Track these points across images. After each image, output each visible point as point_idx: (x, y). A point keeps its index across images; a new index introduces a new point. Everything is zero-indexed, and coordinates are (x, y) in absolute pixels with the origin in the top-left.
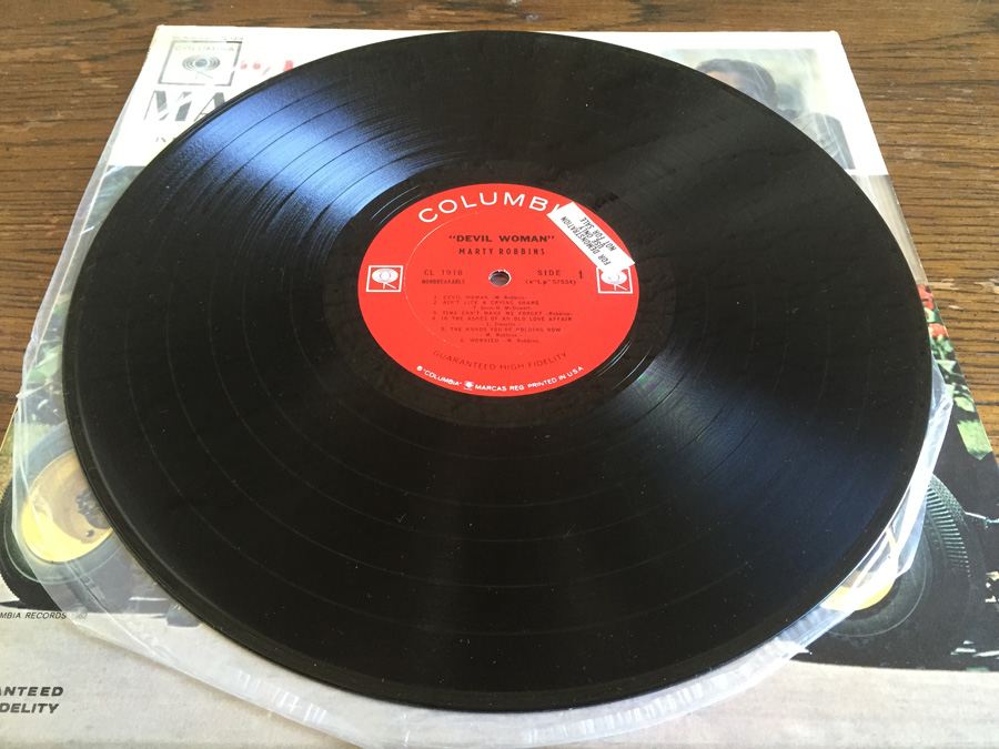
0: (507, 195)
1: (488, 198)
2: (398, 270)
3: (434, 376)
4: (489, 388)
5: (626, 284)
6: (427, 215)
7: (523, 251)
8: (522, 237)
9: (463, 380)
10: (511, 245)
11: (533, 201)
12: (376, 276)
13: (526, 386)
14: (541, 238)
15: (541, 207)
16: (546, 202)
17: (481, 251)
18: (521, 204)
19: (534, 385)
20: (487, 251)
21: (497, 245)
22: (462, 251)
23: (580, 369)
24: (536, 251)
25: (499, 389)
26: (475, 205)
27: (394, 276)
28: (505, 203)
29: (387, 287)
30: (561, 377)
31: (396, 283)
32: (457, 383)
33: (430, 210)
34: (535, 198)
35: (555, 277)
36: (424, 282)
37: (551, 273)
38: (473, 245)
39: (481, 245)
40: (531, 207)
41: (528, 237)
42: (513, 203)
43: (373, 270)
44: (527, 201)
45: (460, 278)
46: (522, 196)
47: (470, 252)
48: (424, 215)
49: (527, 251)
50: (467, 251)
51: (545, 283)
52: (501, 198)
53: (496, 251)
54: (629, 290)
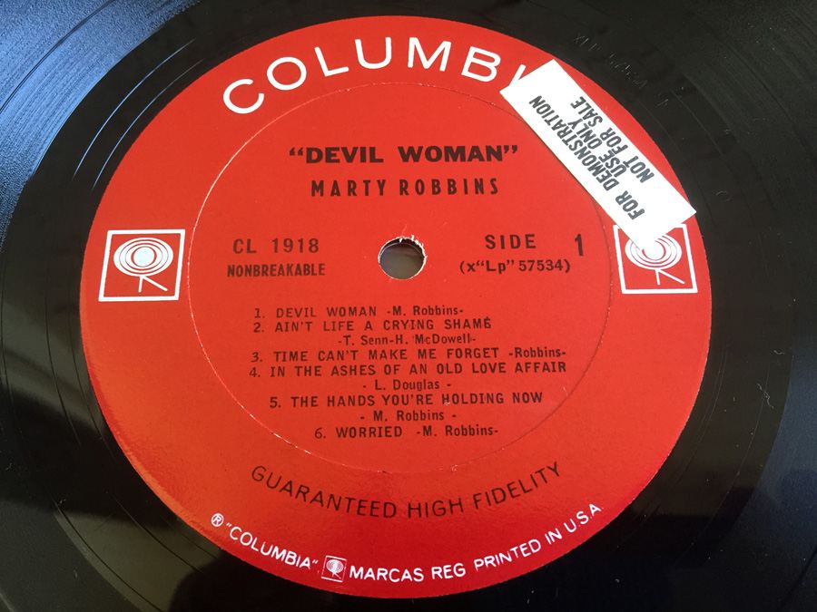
0: (414, 42)
1: (374, 53)
2: (173, 241)
3: (252, 543)
4: (383, 573)
5: (680, 268)
6: (242, 97)
7: (452, 184)
8: (449, 149)
9: (320, 554)
10: (424, 170)
11: (470, 59)
12: (122, 259)
13: (469, 566)
14: (489, 149)
15: (486, 72)
16: (498, 59)
17: (360, 188)
18: (443, 68)
19: (489, 561)
20: (374, 187)
21: (394, 170)
22: (317, 188)
23: (594, 509)
24: (479, 186)
25: (406, 575)
26: (345, 69)
27: (165, 256)
28: (410, 64)
29: (148, 289)
30: (553, 536)
31: (167, 277)
32: (306, 563)
33: (249, 82)
34: (473, 50)
35: (523, 253)
36: (231, 271)
37: (515, 242)
38: (342, 172)
39: (360, 171)
40: (465, 72)
41: (461, 149)
42: (427, 64)
43: (118, 241)
44: (458, 57)
45: (312, 259)
46: (446, 46)
47: (335, 191)
48: (235, 97)
49: (460, 186)
50: (328, 188)
51: (502, 268)
52: (401, 50)
53: (392, 188)
54: (689, 285)
